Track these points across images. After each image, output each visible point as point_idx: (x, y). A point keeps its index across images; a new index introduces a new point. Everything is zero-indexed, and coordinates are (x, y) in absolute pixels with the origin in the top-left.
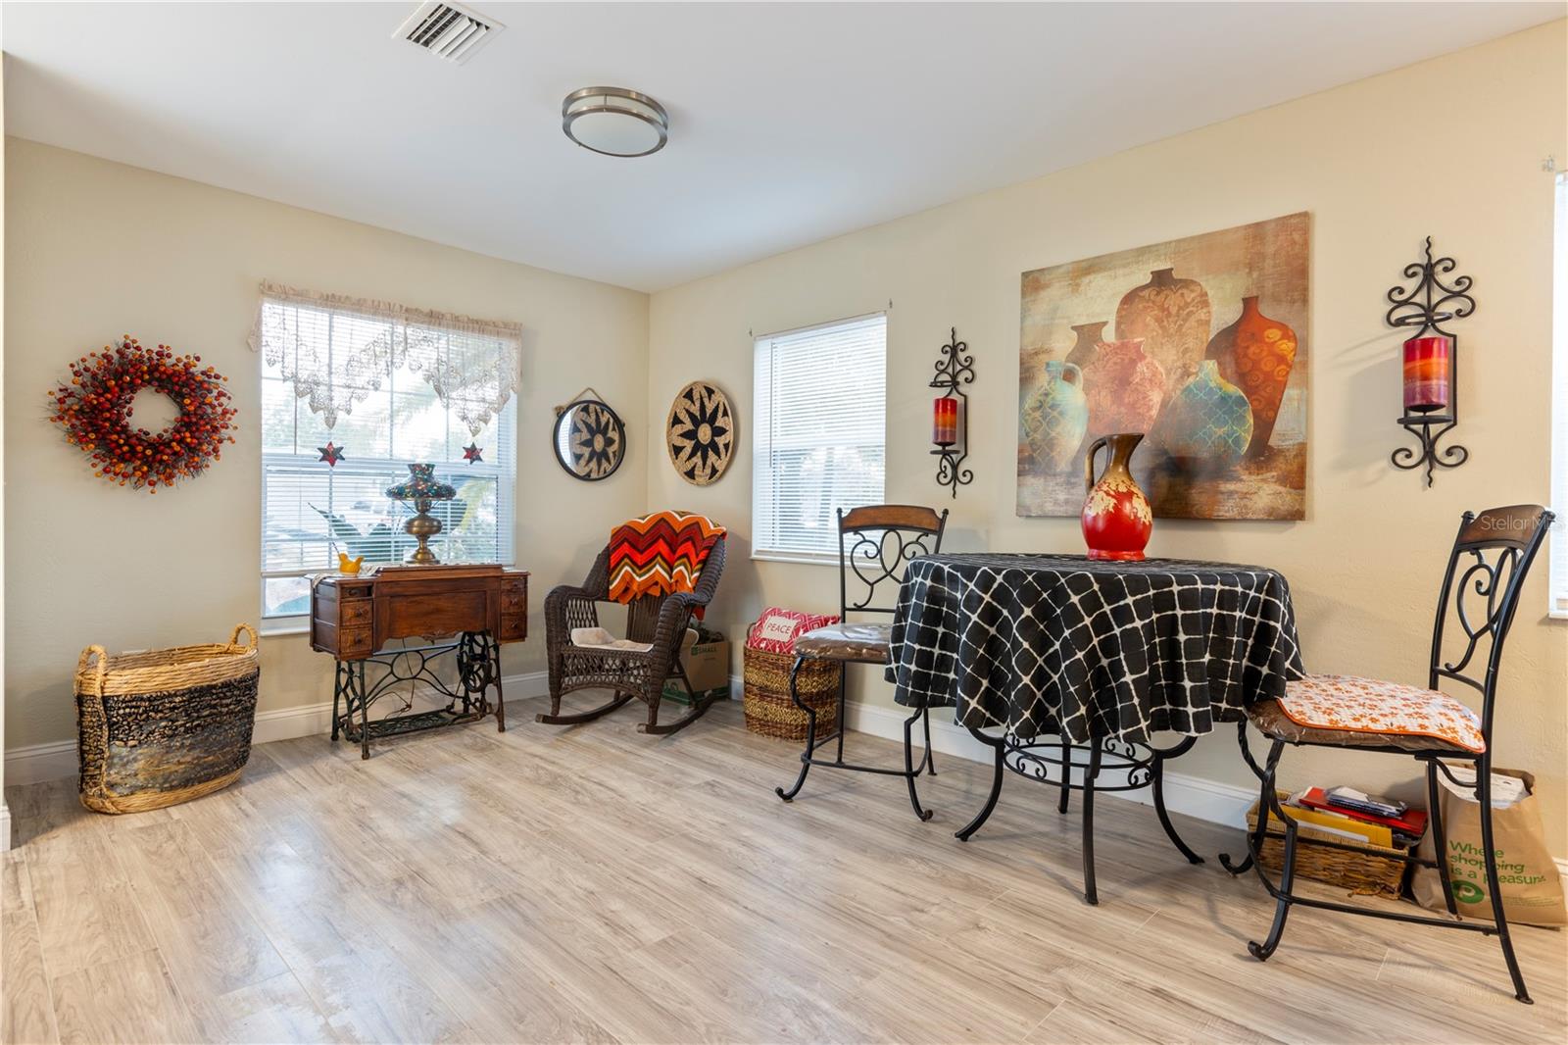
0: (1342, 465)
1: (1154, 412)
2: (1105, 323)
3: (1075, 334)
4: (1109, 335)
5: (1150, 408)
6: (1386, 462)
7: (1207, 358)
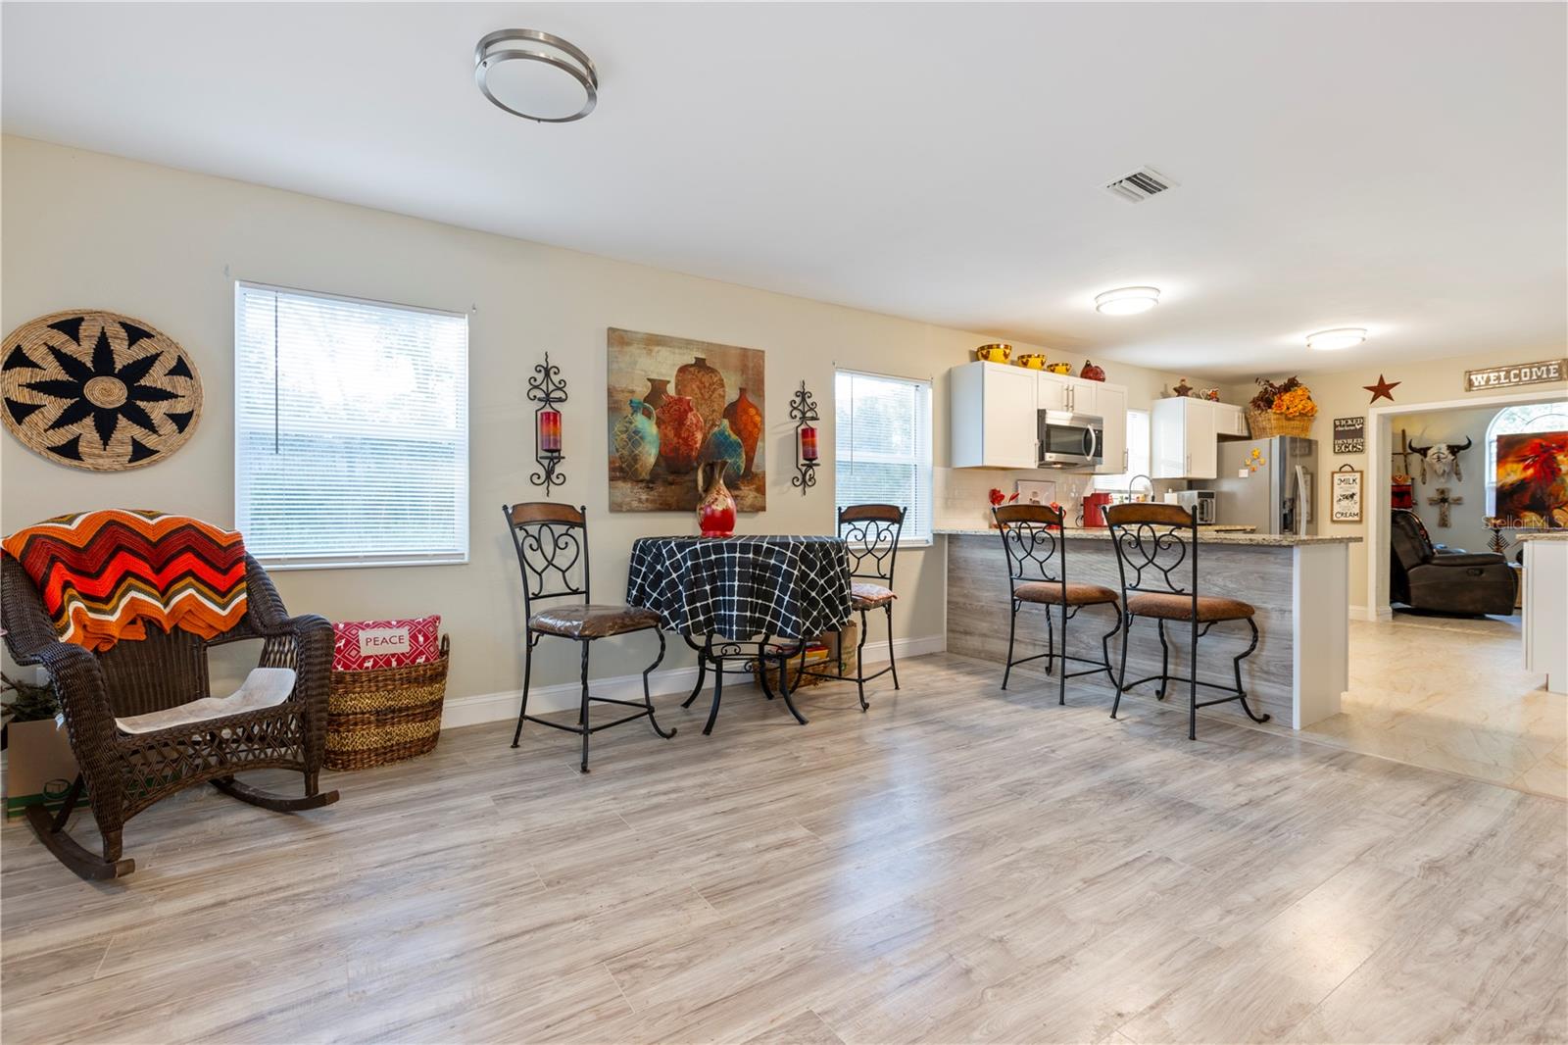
0: (776, 483)
1: (698, 445)
2: (669, 382)
3: (649, 384)
4: (671, 390)
5: (696, 443)
6: (790, 483)
7: (724, 417)
